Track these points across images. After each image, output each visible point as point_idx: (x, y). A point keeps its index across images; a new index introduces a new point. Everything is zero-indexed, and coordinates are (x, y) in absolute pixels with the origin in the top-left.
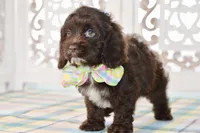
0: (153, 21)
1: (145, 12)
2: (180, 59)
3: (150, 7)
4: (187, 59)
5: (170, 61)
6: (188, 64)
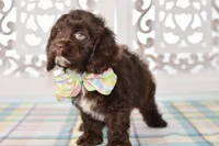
0: (149, 23)
1: (140, 14)
2: (176, 62)
3: (144, 8)
4: (183, 61)
5: (167, 64)
6: (184, 67)
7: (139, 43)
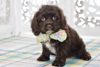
0: (81, 2)
7: (77, 12)
